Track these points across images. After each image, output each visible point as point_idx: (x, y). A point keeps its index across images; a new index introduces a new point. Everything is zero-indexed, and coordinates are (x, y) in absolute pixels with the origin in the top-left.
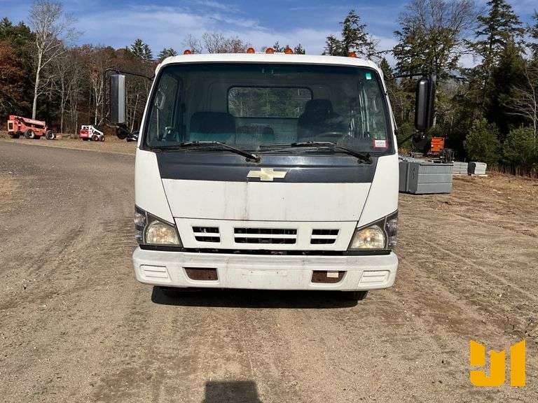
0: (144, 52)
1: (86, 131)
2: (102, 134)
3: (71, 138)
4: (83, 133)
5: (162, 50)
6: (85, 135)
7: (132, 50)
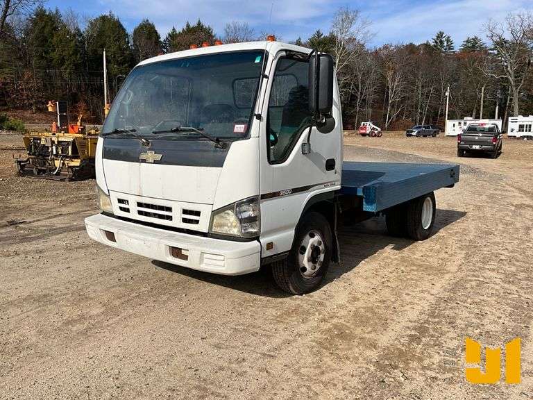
0: (445, 44)
1: (365, 128)
2: (379, 129)
3: (357, 134)
4: (362, 129)
5: (466, 39)
6: (363, 131)
7: (433, 44)
